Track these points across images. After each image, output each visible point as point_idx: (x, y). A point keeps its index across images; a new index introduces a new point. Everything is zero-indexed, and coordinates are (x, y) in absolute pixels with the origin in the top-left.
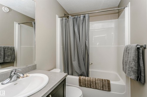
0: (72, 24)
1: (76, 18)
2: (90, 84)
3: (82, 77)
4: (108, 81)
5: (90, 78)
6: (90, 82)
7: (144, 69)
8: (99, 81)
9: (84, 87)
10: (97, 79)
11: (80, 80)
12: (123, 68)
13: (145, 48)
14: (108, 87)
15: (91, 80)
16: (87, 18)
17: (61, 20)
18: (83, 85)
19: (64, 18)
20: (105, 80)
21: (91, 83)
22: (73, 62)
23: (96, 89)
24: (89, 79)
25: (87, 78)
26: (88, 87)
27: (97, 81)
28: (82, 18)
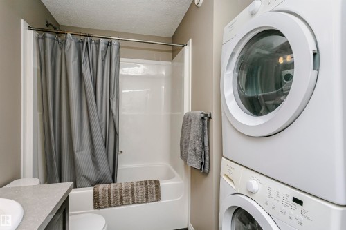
0: (74, 57)
1: (87, 43)
2: (121, 197)
3: (101, 187)
4: (157, 182)
5: (121, 184)
6: (121, 193)
7: (209, 151)
8: (139, 187)
9: (107, 207)
10: (134, 183)
11: (96, 194)
12: (181, 152)
13: (210, 118)
14: (156, 193)
15: (123, 188)
16: (115, 48)
17: (38, 39)
18: (104, 203)
19: (48, 35)
20: (151, 182)
21: (124, 195)
22: (77, 154)
23: (134, 203)
24: (118, 187)
25: (113, 186)
26: (116, 205)
27: (135, 188)
28: (102, 46)
